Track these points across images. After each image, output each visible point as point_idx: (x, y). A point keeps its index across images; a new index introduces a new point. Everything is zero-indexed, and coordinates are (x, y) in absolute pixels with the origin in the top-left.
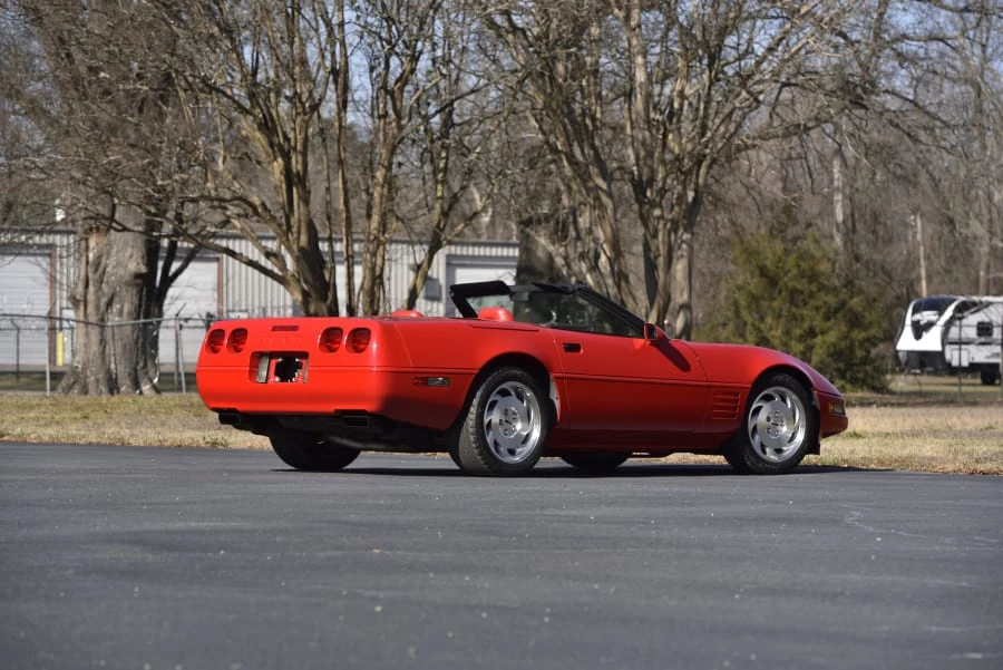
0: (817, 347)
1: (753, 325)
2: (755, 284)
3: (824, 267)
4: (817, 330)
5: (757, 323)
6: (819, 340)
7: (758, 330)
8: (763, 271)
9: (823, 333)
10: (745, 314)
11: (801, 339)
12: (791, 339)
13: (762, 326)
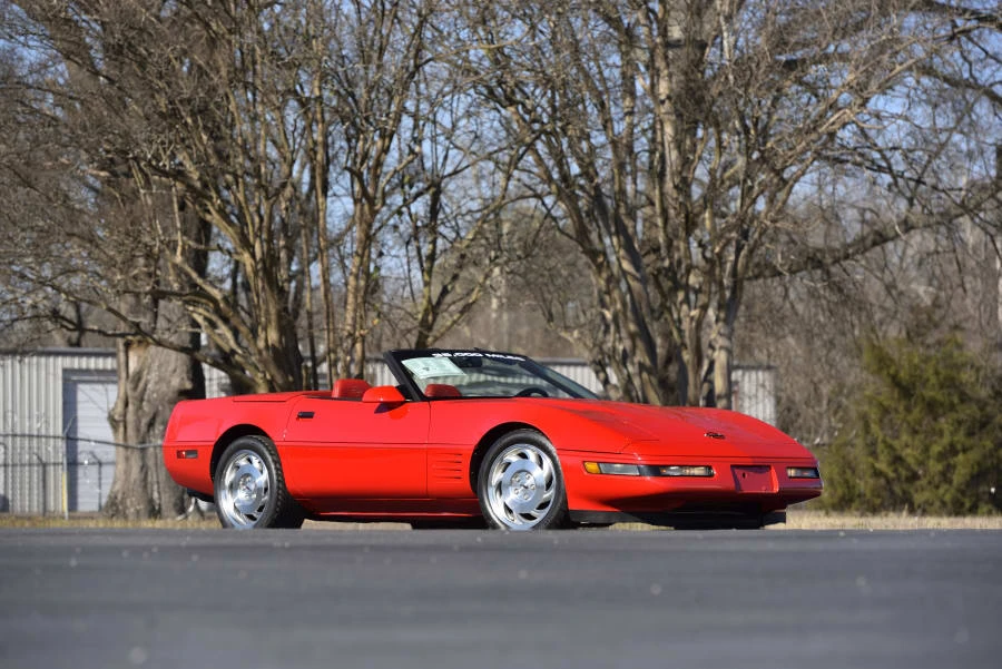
0: (959, 467)
1: (884, 442)
2: (887, 394)
3: (966, 376)
4: (959, 447)
5: (889, 440)
6: (961, 457)
7: (891, 447)
8: (895, 381)
9: (965, 450)
10: (874, 428)
11: (942, 456)
12: (929, 457)
13: (896, 444)
